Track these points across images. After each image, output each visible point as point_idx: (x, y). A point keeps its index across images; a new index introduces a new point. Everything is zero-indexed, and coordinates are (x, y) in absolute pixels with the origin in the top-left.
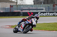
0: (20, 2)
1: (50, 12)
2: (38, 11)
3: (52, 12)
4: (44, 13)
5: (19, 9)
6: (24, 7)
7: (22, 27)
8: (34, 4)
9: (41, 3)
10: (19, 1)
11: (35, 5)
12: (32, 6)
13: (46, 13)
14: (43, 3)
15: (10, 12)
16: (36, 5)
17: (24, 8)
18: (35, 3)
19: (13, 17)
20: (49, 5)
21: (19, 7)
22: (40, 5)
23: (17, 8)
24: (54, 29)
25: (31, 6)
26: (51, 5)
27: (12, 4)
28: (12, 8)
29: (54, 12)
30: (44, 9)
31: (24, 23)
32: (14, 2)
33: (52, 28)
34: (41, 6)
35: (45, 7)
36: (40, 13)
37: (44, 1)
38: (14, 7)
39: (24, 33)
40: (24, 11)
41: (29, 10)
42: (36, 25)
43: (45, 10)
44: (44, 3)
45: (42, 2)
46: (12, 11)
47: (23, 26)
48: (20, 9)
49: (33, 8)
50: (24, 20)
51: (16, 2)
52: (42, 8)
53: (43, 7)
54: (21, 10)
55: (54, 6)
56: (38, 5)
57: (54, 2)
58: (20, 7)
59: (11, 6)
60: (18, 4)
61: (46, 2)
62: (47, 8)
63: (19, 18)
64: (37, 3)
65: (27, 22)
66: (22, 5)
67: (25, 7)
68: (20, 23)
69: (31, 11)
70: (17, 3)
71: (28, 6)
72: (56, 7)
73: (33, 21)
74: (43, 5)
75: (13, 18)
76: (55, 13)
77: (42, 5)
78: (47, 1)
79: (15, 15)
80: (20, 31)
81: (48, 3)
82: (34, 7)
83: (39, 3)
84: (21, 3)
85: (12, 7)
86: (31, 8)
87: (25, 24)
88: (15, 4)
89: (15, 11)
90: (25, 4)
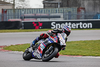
0: (20, 3)
1: (72, 22)
2: (51, 20)
3: (76, 22)
4: (61, 23)
5: (17, 16)
6: (26, 12)
7: (40, 50)
8: (44, 6)
9: (56, 5)
10: (17, 2)
11: (46, 10)
12: (41, 10)
13: (65, 23)
14: (59, 6)
15: (2, 22)
16: (48, 10)
17: (26, 15)
18: (46, 4)
19: (7, 30)
20: (70, 9)
21: (17, 13)
22: (55, 9)
23: (14, 15)
24: (79, 52)
25: (38, 10)
26: (74, 9)
27: (5, 7)
28: (5, 14)
29: (79, 22)
30: (62, 16)
31: (44, 43)
32: (9, 3)
33: (76, 51)
34: (56, 11)
35: (64, 13)
36: (54, 23)
37: (61, 2)
38: (10, 12)
39: (44, 61)
40: (26, 20)
41: (36, 17)
42: (65, 46)
43: (64, 18)
44: (62, 6)
45: (58, 3)
46: (5, 20)
47: (42, 47)
48: (20, 16)
49: (43, 14)
50: (43, 37)
51: (13, 3)
52: (57, 14)
53: (60, 13)
54: (21, 18)
55: (79, 11)
56: (50, 10)
57: (79, 4)
58: (19, 12)
59: (4, 11)
60: (15, 8)
61: (65, 3)
62: (66, 15)
63: (18, 32)
64: (49, 5)
65: (50, 40)
66: (23, 9)
67: (29, 12)
68: (36, 41)
69: (39, 20)
70: (14, 5)
71: (33, 10)
72: (83, 14)
73: (60, 39)
74: (60, 9)
75: (8, 32)
76: (81, 24)
77: (57, 9)
78: (68, 1)
79: (11, 27)
80: (36, 58)
81: (68, 6)
82: (43, 12)
83: (53, 5)
84: (21, 5)
85: (6, 12)
86: (39, 14)
87: (46, 43)
88: (10, 7)
89: (11, 20)
90: (29, 7)
